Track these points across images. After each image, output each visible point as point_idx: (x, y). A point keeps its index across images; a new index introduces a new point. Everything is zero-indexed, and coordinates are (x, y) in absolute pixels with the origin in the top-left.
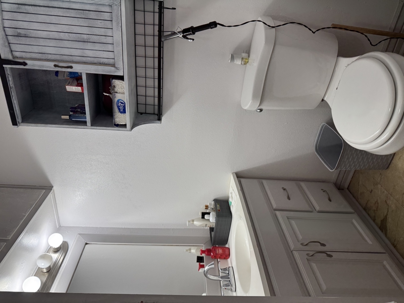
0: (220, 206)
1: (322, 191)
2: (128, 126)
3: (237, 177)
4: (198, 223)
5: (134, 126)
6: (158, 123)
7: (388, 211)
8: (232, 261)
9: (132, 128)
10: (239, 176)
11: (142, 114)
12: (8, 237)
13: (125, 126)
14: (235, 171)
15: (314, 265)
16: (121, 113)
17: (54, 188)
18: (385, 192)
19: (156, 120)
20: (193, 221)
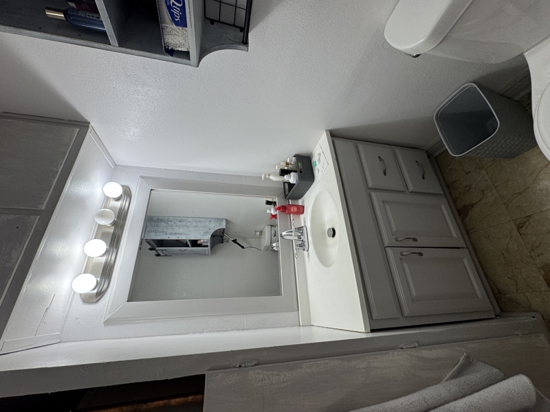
0: (303, 164)
1: (416, 163)
2: (194, 54)
3: (331, 136)
4: (276, 178)
5: (203, 52)
6: (243, 50)
7: (480, 201)
8: (306, 219)
9: (201, 57)
10: (334, 135)
11: (212, 21)
12: (39, 206)
13: (186, 55)
14: (330, 128)
15: (406, 266)
16: (177, 24)
17: (92, 124)
18: (489, 181)
19: (239, 43)
20: (269, 175)
